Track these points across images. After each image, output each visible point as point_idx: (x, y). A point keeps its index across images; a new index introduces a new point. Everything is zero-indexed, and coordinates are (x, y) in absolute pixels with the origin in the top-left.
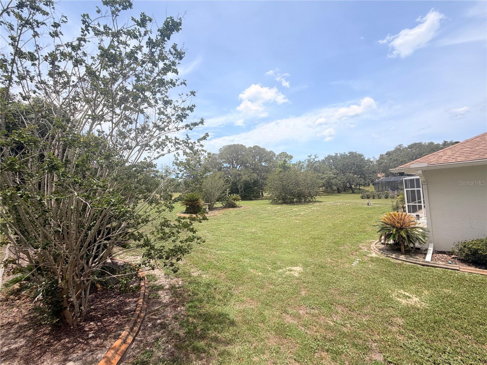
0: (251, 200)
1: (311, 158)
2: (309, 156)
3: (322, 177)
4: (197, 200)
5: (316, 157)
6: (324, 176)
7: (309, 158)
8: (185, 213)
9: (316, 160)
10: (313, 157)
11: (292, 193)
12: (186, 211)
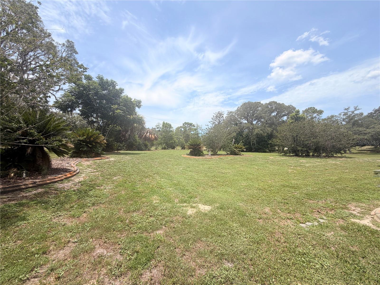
0: (265, 152)
1: (349, 111)
2: (346, 109)
3: (365, 132)
4: (199, 145)
5: (356, 109)
6: (368, 130)
7: (346, 111)
8: (189, 155)
9: (356, 112)
10: (352, 109)
11: (306, 145)
12: (190, 153)
